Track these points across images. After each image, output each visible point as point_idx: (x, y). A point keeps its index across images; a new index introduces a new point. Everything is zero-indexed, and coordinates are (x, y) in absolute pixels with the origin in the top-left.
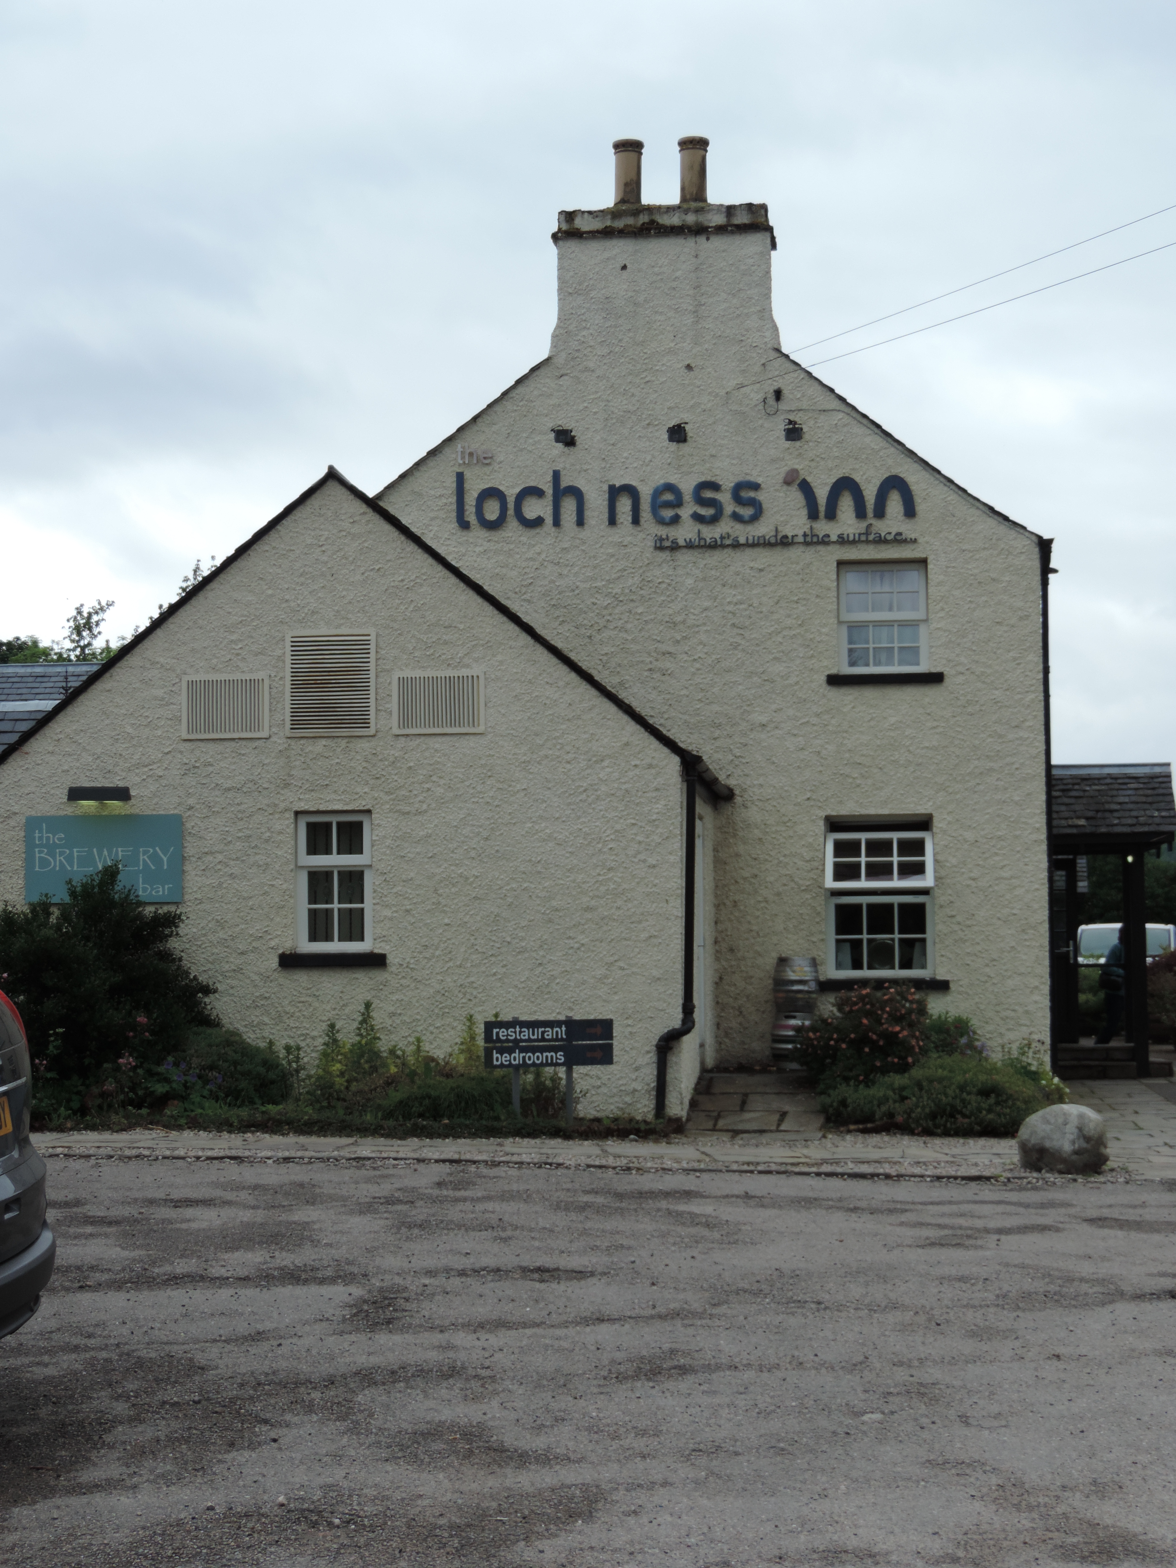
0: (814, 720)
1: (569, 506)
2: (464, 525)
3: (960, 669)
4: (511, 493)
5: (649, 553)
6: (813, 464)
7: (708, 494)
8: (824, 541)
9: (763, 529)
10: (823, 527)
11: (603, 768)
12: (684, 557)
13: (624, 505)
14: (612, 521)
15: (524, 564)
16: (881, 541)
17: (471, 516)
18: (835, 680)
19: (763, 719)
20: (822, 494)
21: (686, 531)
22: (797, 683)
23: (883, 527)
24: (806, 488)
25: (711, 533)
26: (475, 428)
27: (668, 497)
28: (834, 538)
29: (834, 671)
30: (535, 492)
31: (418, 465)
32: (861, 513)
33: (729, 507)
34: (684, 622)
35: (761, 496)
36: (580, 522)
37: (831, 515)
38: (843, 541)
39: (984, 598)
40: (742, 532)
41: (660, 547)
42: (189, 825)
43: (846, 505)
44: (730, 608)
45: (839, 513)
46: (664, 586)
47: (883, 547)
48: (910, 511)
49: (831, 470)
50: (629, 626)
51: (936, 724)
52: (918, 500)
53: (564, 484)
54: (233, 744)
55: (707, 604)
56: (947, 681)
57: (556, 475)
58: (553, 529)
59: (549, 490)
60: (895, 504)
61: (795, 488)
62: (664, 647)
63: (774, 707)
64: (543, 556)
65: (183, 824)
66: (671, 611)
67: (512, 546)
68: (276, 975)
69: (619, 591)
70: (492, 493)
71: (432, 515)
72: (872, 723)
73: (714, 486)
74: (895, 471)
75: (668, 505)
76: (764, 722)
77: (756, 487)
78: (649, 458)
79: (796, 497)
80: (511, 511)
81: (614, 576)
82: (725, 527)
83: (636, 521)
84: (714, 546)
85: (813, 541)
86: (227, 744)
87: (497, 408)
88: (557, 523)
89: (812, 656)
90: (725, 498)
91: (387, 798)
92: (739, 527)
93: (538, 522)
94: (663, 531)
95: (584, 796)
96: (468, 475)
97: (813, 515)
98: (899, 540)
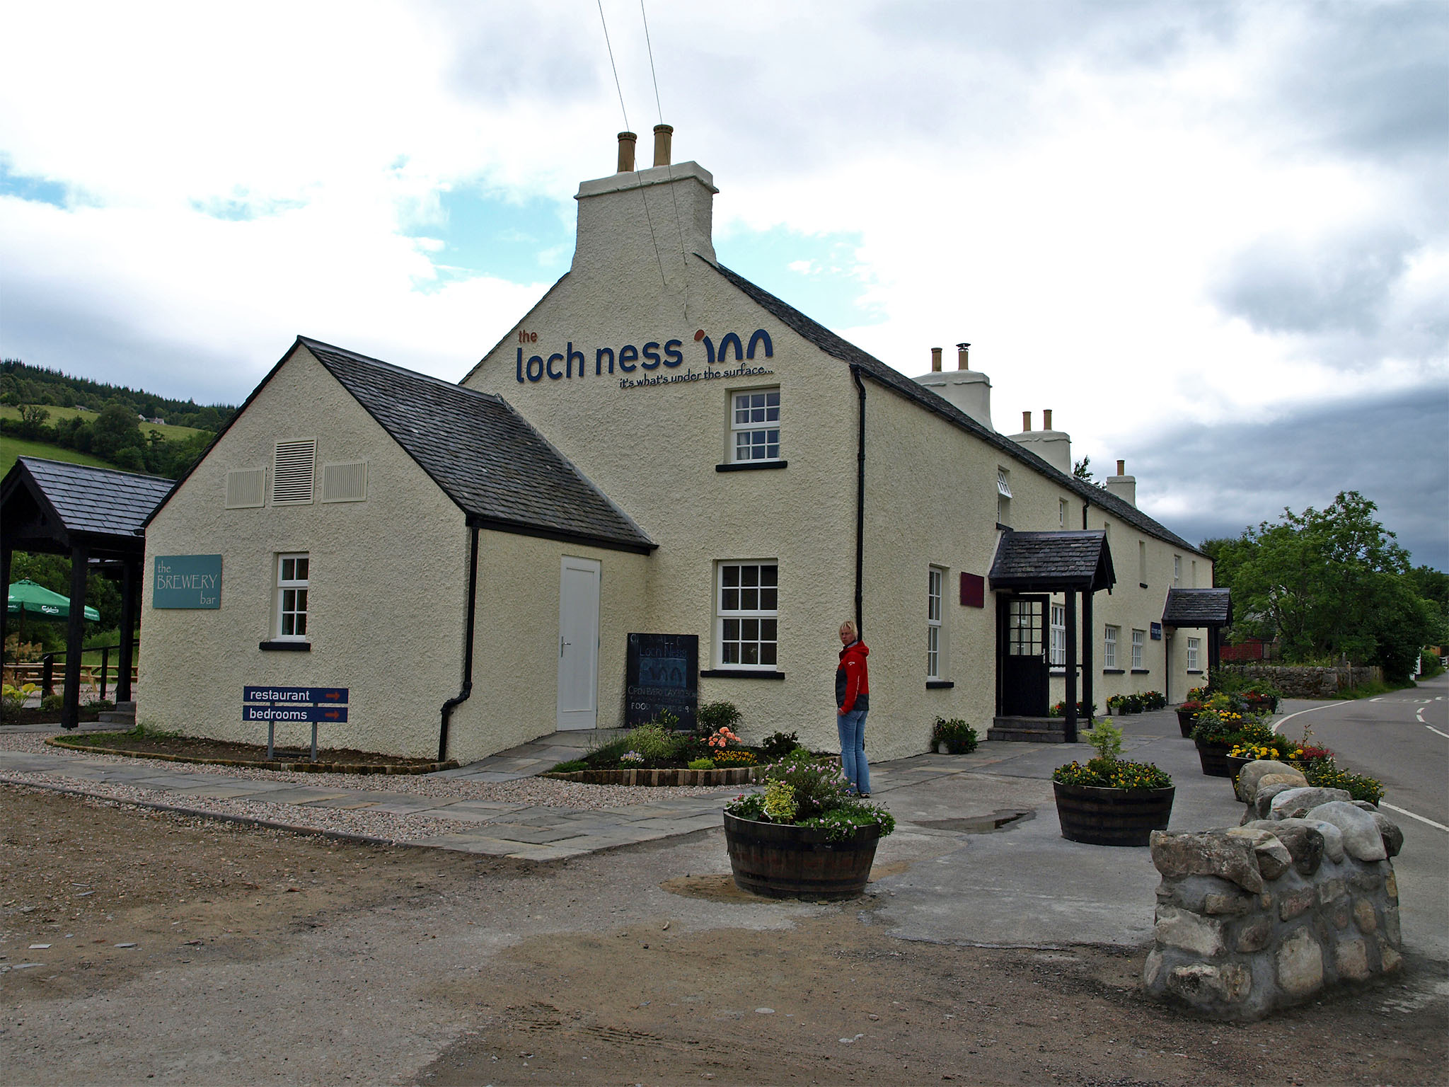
0: (709, 496)
1: (576, 363)
2: (520, 380)
3: (797, 458)
4: (545, 359)
5: (618, 391)
6: (713, 327)
7: (652, 351)
8: (716, 376)
9: (682, 371)
10: (718, 367)
11: (425, 523)
12: (639, 391)
13: (605, 360)
14: (598, 372)
15: (552, 403)
16: (750, 373)
17: (524, 375)
18: (721, 469)
19: (678, 496)
20: (717, 346)
21: (639, 375)
22: (699, 471)
23: (750, 365)
24: (708, 343)
25: (652, 376)
26: (529, 320)
27: (630, 354)
28: (722, 374)
29: (721, 463)
30: (557, 357)
31: (499, 345)
32: (739, 356)
33: (664, 357)
34: (636, 434)
35: (682, 350)
36: (581, 374)
37: (722, 358)
38: (727, 375)
39: (815, 409)
40: (670, 374)
41: (623, 385)
42: (225, 561)
43: (731, 350)
44: (662, 424)
45: (727, 357)
46: (625, 412)
47: (753, 378)
48: (769, 353)
49: (724, 329)
50: (606, 438)
51: (781, 496)
52: (774, 345)
53: (574, 351)
54: (248, 511)
55: (649, 422)
56: (789, 466)
57: (570, 345)
58: (568, 380)
59: (565, 355)
60: (760, 348)
61: (701, 343)
62: (624, 451)
63: (685, 488)
64: (562, 396)
65: (222, 560)
66: (629, 428)
67: (546, 392)
68: (260, 655)
69: (600, 416)
70: (536, 359)
71: (505, 375)
72: (743, 497)
73: (656, 346)
74: (761, 327)
75: (629, 359)
76: (678, 498)
77: (679, 343)
78: (620, 330)
79: (702, 347)
80: (545, 371)
81: (599, 407)
82: (662, 371)
83: (611, 371)
84: (654, 383)
85: (710, 376)
86: (245, 511)
87: (540, 307)
88: (569, 376)
89: (708, 453)
90: (661, 352)
91: (316, 543)
92: (670, 370)
93: (560, 375)
94: (625, 376)
95: (413, 542)
96: (524, 350)
97: (711, 360)
98: (761, 372)
